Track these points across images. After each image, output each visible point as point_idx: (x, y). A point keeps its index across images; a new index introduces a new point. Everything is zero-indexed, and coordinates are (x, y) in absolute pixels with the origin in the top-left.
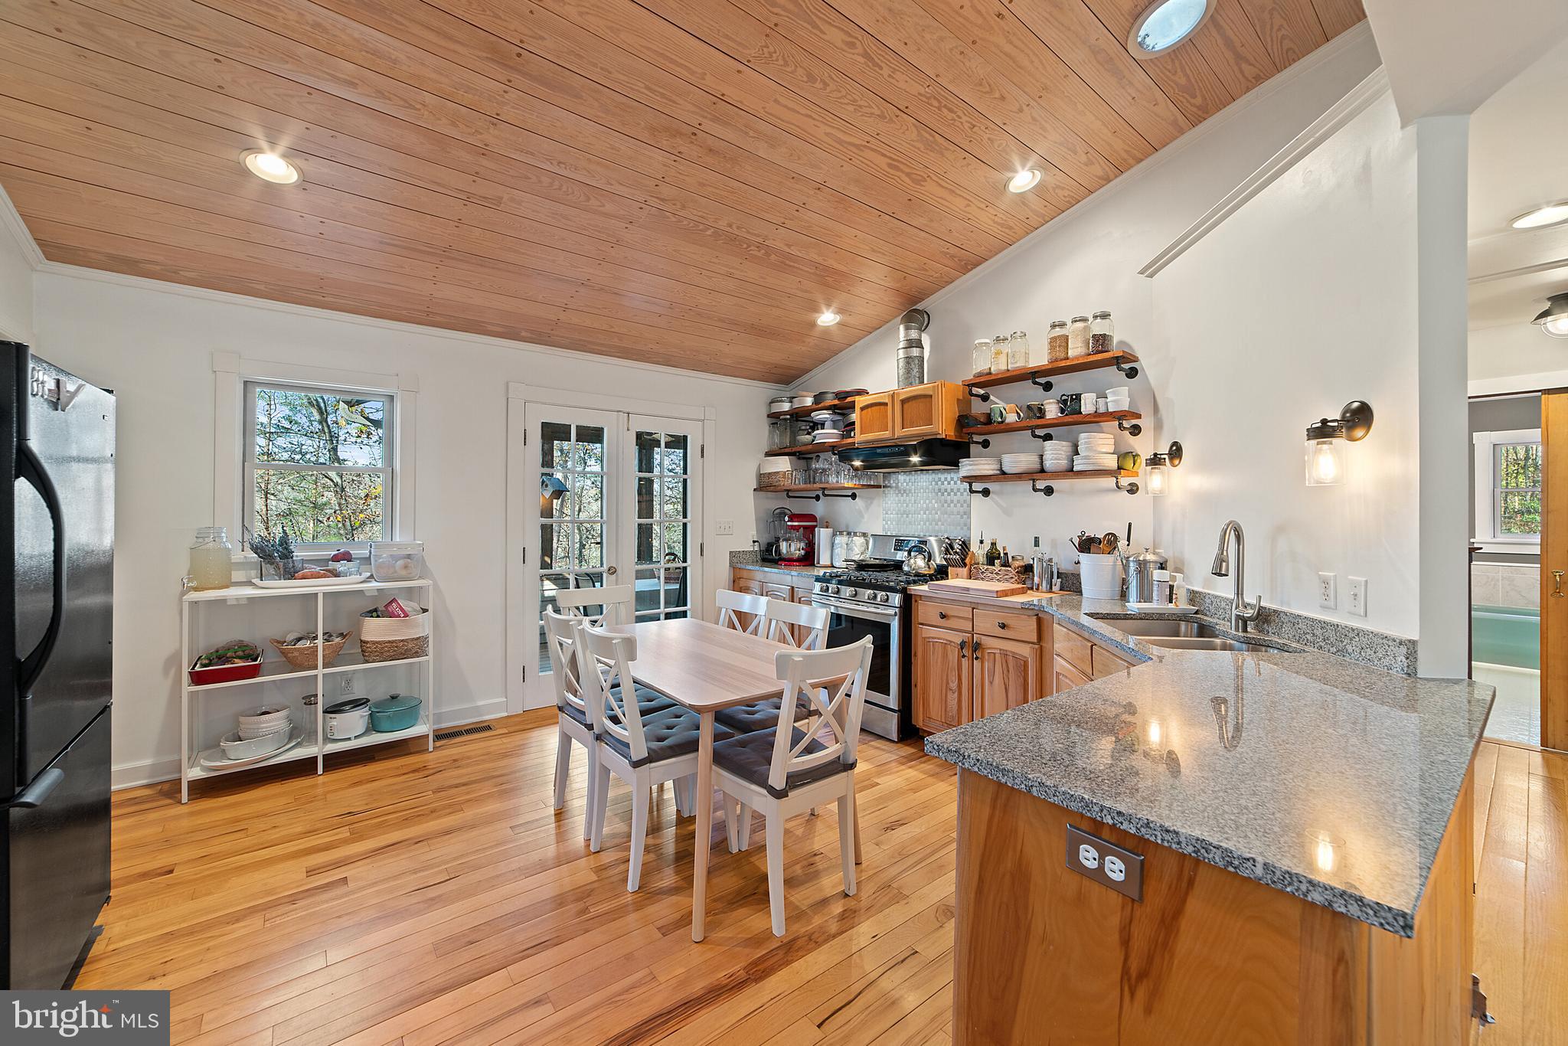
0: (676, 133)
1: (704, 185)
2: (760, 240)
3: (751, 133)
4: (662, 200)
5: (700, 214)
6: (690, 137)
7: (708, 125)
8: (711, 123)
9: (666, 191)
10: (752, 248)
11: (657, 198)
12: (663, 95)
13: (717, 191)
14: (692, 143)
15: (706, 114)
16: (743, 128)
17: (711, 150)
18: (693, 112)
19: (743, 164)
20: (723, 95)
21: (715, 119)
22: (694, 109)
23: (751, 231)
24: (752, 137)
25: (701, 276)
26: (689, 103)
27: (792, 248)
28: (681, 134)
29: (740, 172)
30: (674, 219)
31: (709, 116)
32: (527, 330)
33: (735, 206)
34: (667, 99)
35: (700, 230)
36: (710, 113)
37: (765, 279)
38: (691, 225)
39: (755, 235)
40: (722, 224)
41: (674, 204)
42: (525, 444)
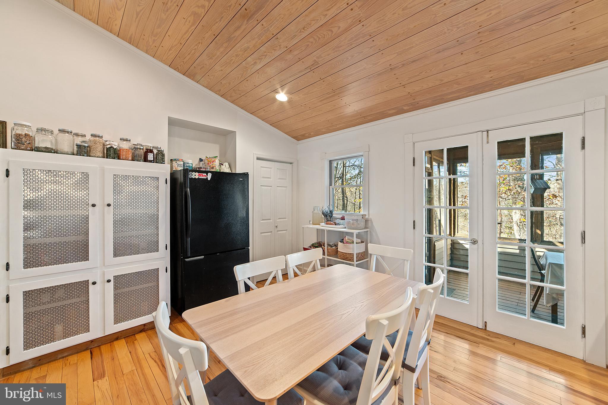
42: (414, 165)
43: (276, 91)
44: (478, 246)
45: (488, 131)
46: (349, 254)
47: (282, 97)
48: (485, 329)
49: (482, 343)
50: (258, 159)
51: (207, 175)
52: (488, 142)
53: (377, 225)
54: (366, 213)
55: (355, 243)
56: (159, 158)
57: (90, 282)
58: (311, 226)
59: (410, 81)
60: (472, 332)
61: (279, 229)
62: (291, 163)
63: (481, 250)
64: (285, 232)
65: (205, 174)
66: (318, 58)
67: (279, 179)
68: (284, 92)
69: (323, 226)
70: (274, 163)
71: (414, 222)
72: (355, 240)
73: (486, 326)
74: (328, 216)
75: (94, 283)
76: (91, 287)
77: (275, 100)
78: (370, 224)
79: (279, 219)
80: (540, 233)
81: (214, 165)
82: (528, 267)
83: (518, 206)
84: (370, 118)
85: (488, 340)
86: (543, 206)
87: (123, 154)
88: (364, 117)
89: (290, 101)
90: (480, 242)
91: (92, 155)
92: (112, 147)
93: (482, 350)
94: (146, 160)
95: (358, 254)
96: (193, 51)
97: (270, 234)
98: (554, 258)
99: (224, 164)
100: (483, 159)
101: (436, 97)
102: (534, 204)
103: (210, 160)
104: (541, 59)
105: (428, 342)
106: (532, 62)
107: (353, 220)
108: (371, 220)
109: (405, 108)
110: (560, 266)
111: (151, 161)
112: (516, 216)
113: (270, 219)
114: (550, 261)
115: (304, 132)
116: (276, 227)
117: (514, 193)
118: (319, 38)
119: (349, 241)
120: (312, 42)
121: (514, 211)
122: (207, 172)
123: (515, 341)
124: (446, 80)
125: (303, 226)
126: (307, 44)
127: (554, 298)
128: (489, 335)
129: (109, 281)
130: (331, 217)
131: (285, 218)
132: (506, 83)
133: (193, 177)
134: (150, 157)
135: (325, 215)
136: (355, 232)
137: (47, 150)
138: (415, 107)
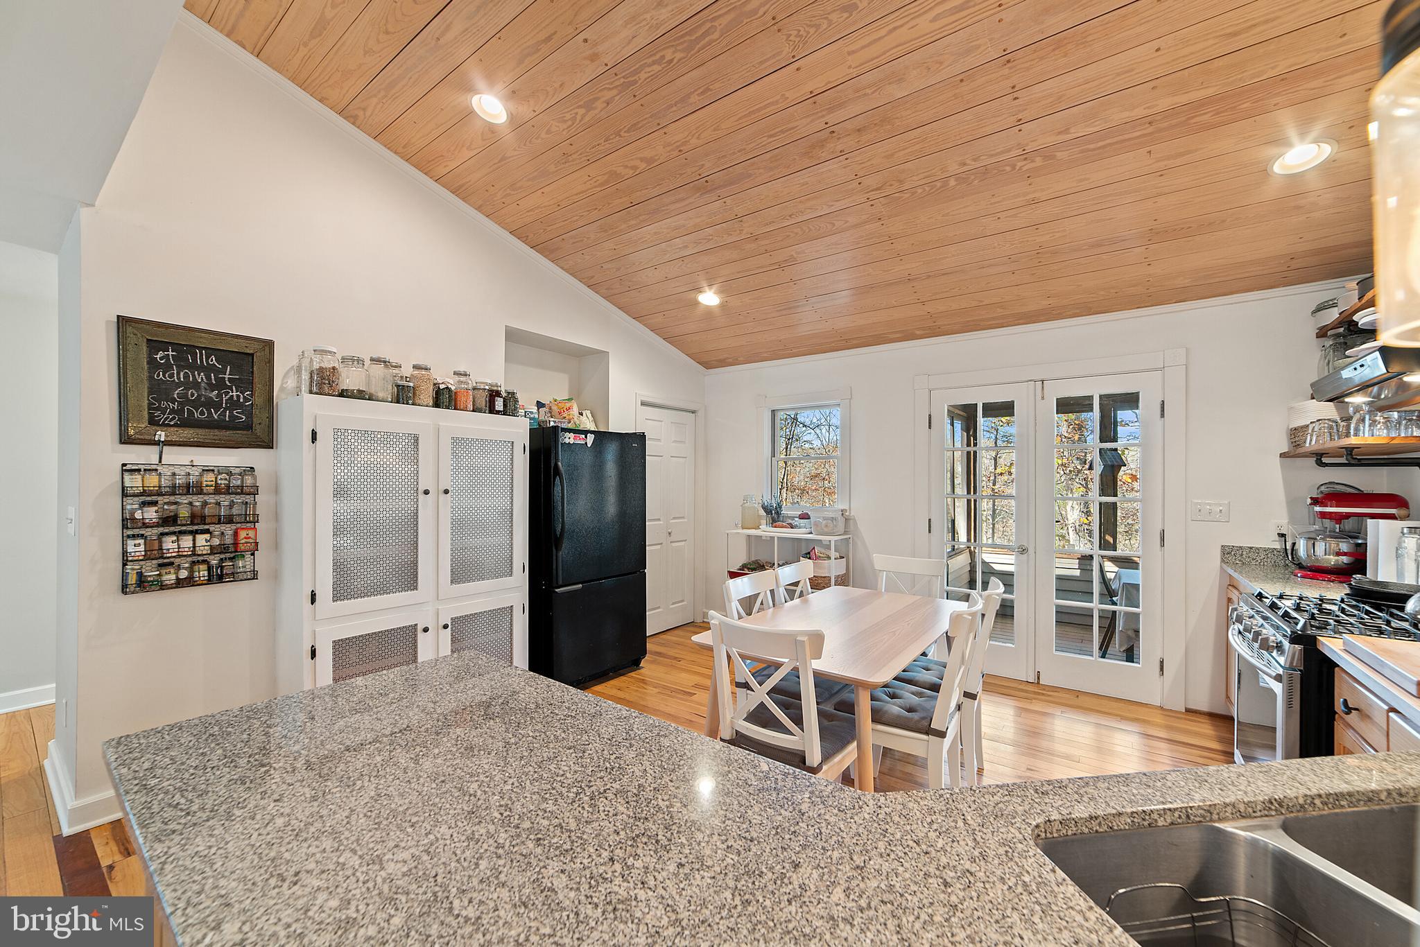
0: (821, 144)
1: (892, 155)
2: (1020, 152)
3: (868, 91)
4: (877, 189)
5: (922, 176)
6: (832, 137)
7: (832, 118)
8: (832, 115)
9: (871, 181)
10: (1019, 164)
11: (873, 191)
12: (783, 132)
13: (909, 150)
14: (839, 139)
15: (820, 114)
16: (857, 95)
17: (859, 130)
18: (811, 122)
19: (898, 115)
20: (811, 92)
21: (831, 110)
22: (809, 120)
23: (993, 152)
24: (873, 93)
25: (1000, 220)
26: (801, 119)
27: (1072, 130)
28: (825, 140)
29: (904, 122)
30: (907, 196)
31: (824, 113)
32: (918, 329)
33: (943, 147)
34: (787, 131)
35: (941, 188)
36: (823, 110)
37: (1089, 179)
38: (927, 189)
39: (1002, 152)
40: (954, 168)
41: (891, 185)
42: (930, 427)
43: (699, 290)
44: (1028, 555)
45: (1043, 381)
46: (821, 577)
47: (709, 298)
48: (1038, 683)
49: (1035, 699)
50: (643, 404)
51: (586, 437)
52: (1043, 398)
53: (866, 530)
54: (847, 508)
55: (833, 558)
56: (511, 406)
57: (420, 628)
58: (740, 531)
59: (934, 297)
60: (1020, 687)
61: (673, 538)
62: (693, 412)
63: (1032, 563)
64: (683, 543)
65: (584, 436)
66: (799, 253)
67: (675, 441)
68: (713, 290)
69: (766, 530)
70: (666, 411)
71: (930, 520)
72: (833, 554)
73: (1039, 678)
74: (774, 514)
75: (426, 630)
76: (421, 635)
77: (697, 303)
78: (852, 527)
79: (674, 518)
80: (1111, 540)
81: (571, 417)
82: (1096, 587)
83: (1076, 495)
84: (855, 342)
85: (1043, 694)
86: (1116, 495)
87: (462, 400)
88: (846, 340)
89: (723, 306)
90: (1031, 551)
91: (418, 401)
92: (447, 388)
93: (1037, 706)
94: (492, 410)
95: (837, 577)
96: (575, 218)
97: (659, 547)
98: (1129, 576)
99: (584, 414)
100: (1036, 423)
101: (968, 321)
102: (1103, 492)
103: (562, 405)
104: (1112, 291)
105: (959, 707)
106: (1102, 293)
107: (825, 519)
108: (854, 519)
109: (918, 332)
110: (1136, 587)
111: (498, 412)
112: (1073, 515)
113: (659, 520)
114: (1124, 580)
115: (725, 356)
116: (670, 534)
117: (1070, 471)
118: (810, 230)
119: (822, 555)
120: (797, 234)
121: (1070, 503)
122: (586, 432)
123: (1078, 693)
124: (986, 302)
125: (727, 531)
126: (788, 234)
127: (1129, 638)
128: (1044, 690)
129: (446, 627)
130: (778, 513)
131: (683, 518)
132: (1068, 313)
133: (567, 441)
134: (499, 404)
135: (767, 510)
136: (833, 539)
137: (360, 395)
138: (933, 331)
